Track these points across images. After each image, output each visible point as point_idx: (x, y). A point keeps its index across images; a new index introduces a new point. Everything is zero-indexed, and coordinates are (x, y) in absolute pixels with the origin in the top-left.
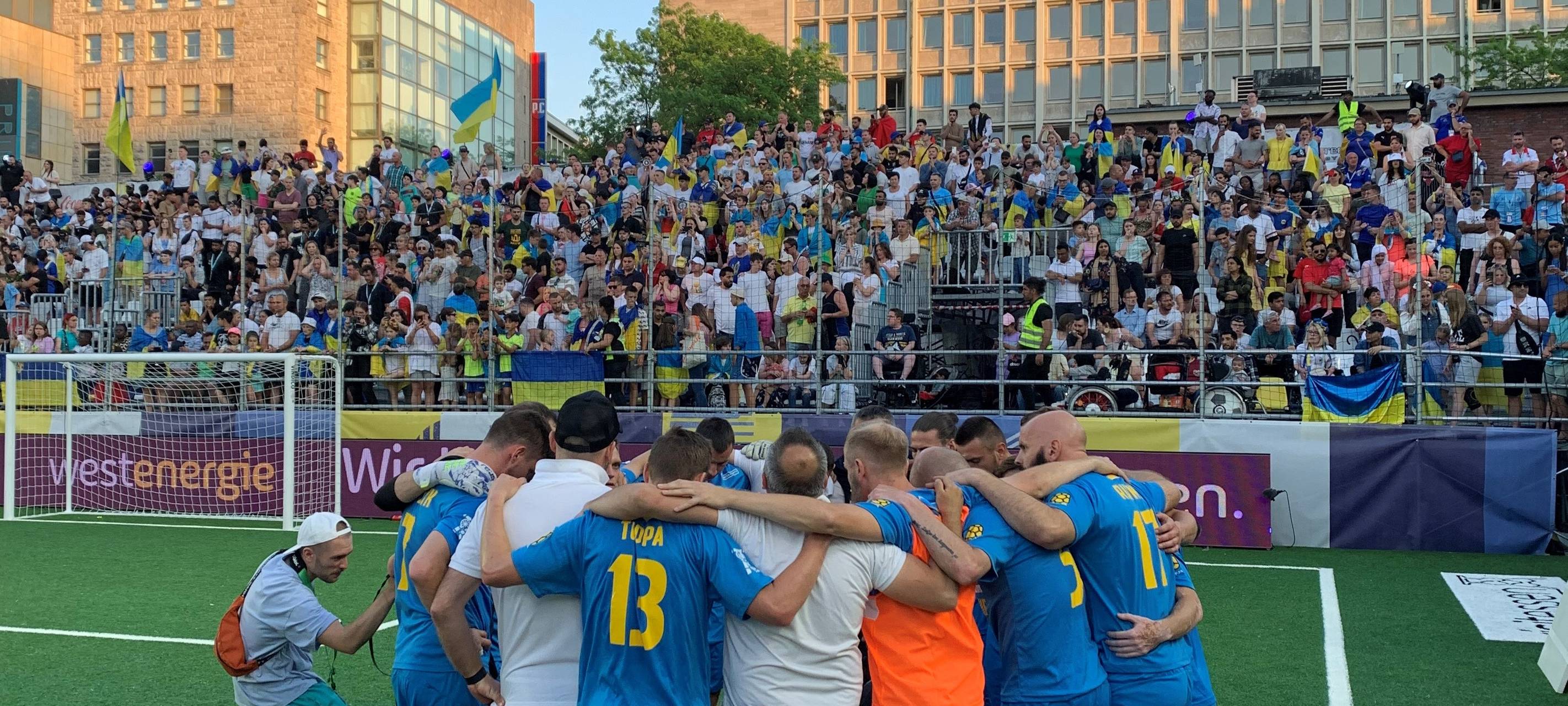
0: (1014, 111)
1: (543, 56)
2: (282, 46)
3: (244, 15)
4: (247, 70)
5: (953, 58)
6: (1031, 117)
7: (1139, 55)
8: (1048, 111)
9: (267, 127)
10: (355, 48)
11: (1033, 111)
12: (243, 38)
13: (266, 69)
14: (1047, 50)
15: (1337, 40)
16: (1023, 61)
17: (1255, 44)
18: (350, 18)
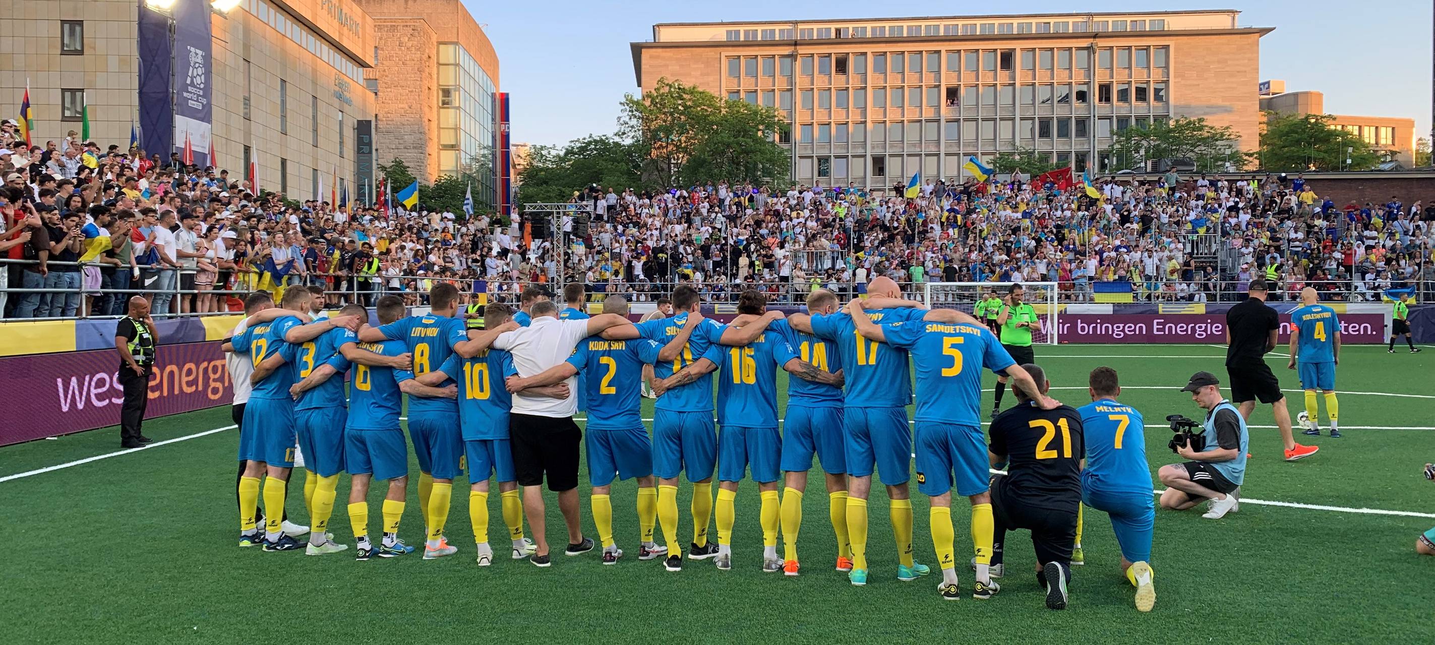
0: (854, 147)
1: (507, 94)
2: (412, 92)
3: (384, 71)
4: (387, 106)
5: (820, 116)
6: (863, 151)
7: (923, 119)
8: (873, 148)
9: (401, 141)
10: (441, 93)
11: (865, 148)
12: (384, 85)
13: (401, 106)
14: (872, 115)
15: (1028, 115)
16: (859, 119)
17: (986, 115)
18: (438, 74)
